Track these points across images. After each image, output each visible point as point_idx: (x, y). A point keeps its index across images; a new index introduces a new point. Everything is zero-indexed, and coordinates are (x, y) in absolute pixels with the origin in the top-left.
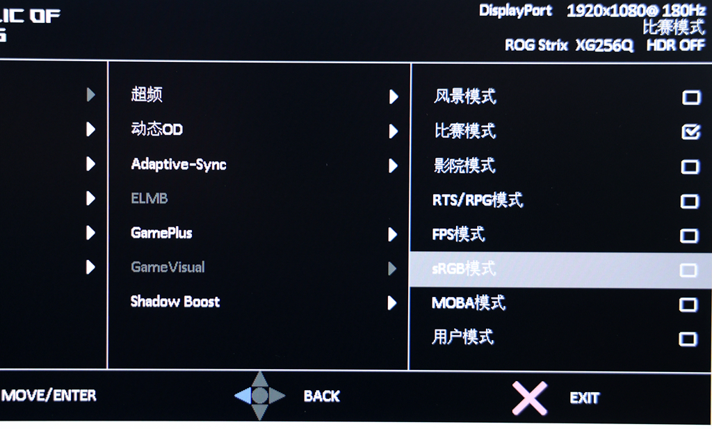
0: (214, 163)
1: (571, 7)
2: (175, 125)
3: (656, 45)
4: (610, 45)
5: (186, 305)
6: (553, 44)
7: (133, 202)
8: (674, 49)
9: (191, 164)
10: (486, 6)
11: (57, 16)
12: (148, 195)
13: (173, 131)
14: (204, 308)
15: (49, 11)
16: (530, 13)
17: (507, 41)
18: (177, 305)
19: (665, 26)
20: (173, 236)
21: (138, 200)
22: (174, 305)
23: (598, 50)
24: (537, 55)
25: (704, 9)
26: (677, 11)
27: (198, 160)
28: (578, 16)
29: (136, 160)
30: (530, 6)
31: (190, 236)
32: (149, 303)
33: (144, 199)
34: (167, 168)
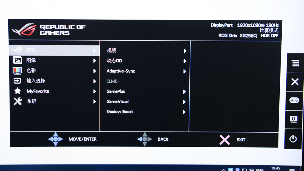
0: (131, 71)
1: (238, 24)
2: (120, 59)
3: (264, 36)
4: (250, 35)
5: (123, 113)
6: (233, 35)
7: (107, 82)
8: (269, 37)
9: (125, 71)
10: (213, 24)
11: (85, 27)
12: (112, 80)
13: (119, 61)
14: (128, 114)
15: (82, 26)
16: (226, 26)
17: (219, 34)
18: (120, 113)
19: (266, 30)
20: (119, 92)
21: (109, 82)
22: (119, 113)
23: (246, 37)
24: (228, 38)
25: (278, 25)
26: (270, 25)
27: (127, 70)
28: (241, 27)
29: (108, 70)
30: (226, 24)
31: (124, 92)
32: (112, 112)
33: (110, 81)
34: (117, 72)
